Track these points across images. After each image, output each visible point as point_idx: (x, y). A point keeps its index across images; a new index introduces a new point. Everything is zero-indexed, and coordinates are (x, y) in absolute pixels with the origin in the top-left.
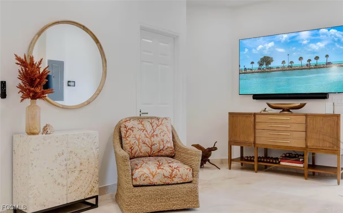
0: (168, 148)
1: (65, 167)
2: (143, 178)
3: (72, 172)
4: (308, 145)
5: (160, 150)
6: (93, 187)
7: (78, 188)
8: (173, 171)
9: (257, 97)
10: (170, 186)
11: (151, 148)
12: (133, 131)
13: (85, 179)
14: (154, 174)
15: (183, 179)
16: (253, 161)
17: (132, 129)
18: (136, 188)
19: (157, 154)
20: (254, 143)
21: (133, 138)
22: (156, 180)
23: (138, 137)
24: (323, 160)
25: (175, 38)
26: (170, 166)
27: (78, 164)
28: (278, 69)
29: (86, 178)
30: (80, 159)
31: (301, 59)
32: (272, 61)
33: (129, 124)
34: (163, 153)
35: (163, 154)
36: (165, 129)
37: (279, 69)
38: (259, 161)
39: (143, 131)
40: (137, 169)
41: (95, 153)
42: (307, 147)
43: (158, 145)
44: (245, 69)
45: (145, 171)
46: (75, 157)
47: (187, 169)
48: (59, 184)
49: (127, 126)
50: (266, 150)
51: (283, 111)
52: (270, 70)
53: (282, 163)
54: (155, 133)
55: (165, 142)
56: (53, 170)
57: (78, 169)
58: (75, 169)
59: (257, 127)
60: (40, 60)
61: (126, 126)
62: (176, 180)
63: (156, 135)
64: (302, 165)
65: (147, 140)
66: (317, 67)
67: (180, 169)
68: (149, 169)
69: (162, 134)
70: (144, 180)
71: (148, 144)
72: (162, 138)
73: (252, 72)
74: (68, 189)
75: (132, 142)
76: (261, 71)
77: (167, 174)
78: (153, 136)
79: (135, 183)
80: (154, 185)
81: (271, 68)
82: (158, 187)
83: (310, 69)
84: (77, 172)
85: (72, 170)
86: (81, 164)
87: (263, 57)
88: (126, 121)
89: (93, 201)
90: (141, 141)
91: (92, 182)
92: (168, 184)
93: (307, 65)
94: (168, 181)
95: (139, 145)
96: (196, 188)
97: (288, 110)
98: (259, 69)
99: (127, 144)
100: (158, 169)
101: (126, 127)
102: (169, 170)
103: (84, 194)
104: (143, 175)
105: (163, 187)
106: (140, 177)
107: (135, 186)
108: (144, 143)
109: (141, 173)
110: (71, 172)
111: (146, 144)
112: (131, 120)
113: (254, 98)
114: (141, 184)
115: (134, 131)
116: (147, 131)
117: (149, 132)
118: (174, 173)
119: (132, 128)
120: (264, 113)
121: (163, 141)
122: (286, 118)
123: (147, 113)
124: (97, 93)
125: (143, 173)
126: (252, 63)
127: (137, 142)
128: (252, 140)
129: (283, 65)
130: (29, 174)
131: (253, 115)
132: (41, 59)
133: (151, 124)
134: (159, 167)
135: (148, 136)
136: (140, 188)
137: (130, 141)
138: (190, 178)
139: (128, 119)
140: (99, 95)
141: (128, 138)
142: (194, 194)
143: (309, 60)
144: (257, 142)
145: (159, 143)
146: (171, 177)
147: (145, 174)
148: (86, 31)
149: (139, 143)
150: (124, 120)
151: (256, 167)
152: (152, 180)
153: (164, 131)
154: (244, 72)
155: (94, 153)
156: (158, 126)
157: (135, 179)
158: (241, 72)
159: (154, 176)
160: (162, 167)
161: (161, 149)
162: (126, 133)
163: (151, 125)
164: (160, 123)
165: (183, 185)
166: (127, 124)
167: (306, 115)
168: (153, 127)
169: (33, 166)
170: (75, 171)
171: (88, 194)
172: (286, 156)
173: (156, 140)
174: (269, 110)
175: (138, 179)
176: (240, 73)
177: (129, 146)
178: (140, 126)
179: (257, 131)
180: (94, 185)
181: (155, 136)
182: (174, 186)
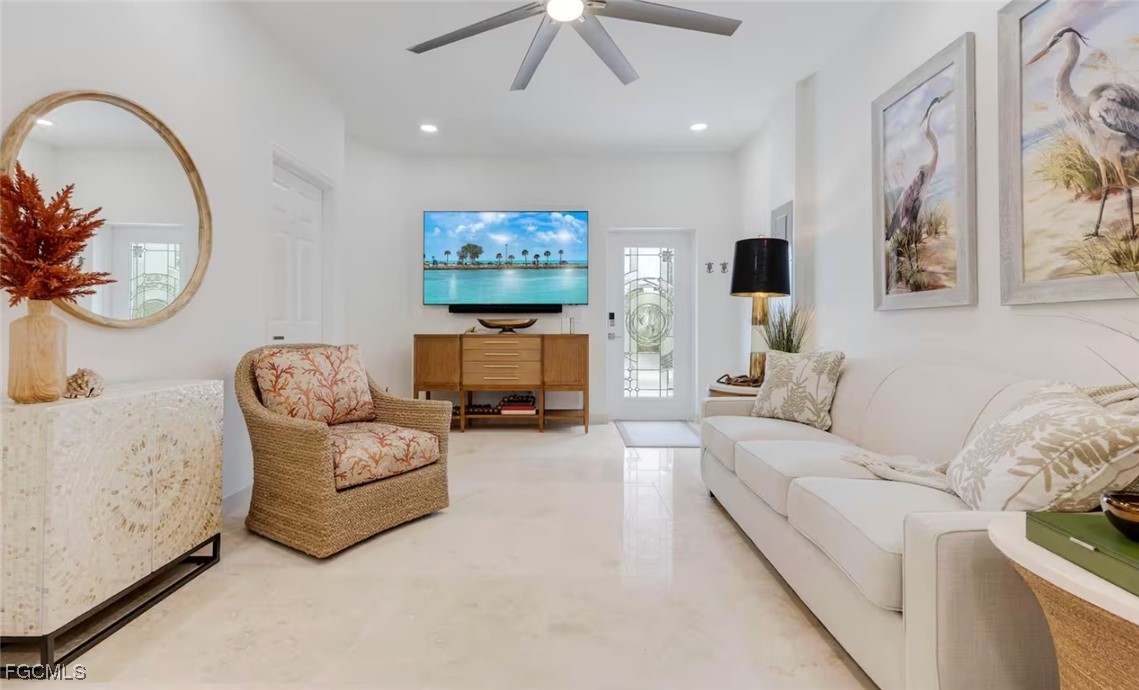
0: (365, 403)
1: (148, 480)
2: (357, 469)
3: (166, 487)
4: (546, 379)
5: (351, 411)
6: (212, 515)
7: (179, 526)
8: (408, 446)
9: (455, 309)
10: (404, 477)
11: (333, 408)
12: (292, 375)
13: (195, 501)
14: (377, 458)
15: (425, 458)
16: (459, 415)
17: (288, 371)
18: (342, 494)
19: (343, 419)
20: (461, 384)
21: (295, 391)
22: (380, 470)
23: (304, 386)
24: (558, 401)
25: (324, 189)
26: (401, 438)
27: (180, 467)
28: (490, 266)
29: (196, 496)
30: (184, 452)
31: (525, 252)
32: (481, 252)
33: (283, 361)
34: (357, 415)
35: (355, 417)
36: (355, 367)
37: (493, 266)
38: (467, 413)
39: (314, 374)
40: (341, 453)
41: (216, 433)
42: (543, 383)
43: (346, 399)
44: (435, 262)
45: (360, 454)
46: (173, 448)
47: (430, 439)
48: (132, 528)
49: (276, 365)
50: (470, 394)
51: (504, 330)
52: (478, 267)
53: (504, 412)
54: (338, 377)
55: (359, 393)
56: (117, 492)
57: (179, 478)
58: (172, 480)
59: (464, 359)
60: (65, 189)
61: (273, 365)
62: (415, 463)
63: (342, 380)
64: (534, 412)
65: (324, 392)
66: (547, 266)
67: (421, 441)
68: (366, 450)
69: (352, 378)
70: (359, 474)
71: (326, 400)
72: (353, 385)
73: (447, 267)
74: (155, 534)
75: (293, 399)
76: (461, 267)
77: (400, 455)
78: (336, 383)
79: (342, 483)
80: (377, 480)
81: (479, 263)
82: (383, 483)
83: (538, 268)
84: (176, 486)
85: (164, 483)
86: (186, 464)
87: (465, 244)
88: (272, 355)
89: (208, 551)
90: (311, 395)
91: (209, 503)
92: (402, 474)
93: (534, 263)
94: (403, 467)
95: (308, 404)
96: (444, 471)
97: (511, 330)
98: (460, 263)
99: (280, 404)
100: (383, 446)
101: (273, 367)
102: (402, 445)
103: (190, 539)
104: (357, 463)
105: (393, 480)
106: (353, 468)
107: (339, 491)
108: (319, 399)
109: (352, 461)
110: (163, 488)
111: (323, 400)
112: (284, 351)
113: (451, 311)
114: (353, 483)
115: (294, 375)
116: (322, 374)
117: (326, 374)
118: (411, 449)
119: (289, 368)
120: (472, 335)
121: (355, 392)
122: (508, 341)
123: (282, 338)
124: (189, 289)
125: (356, 459)
126: (447, 253)
127: (303, 397)
128: (457, 380)
129: (497, 260)
130: (46, 520)
131: (458, 339)
132: (70, 185)
133: (328, 358)
134: (382, 440)
135: (324, 383)
136: (351, 492)
137: (288, 398)
138: (436, 455)
139: (276, 350)
140: (197, 295)
141: (281, 391)
142: (441, 482)
143: (537, 256)
144: (464, 383)
145: (349, 397)
146: (407, 458)
147: (361, 460)
148: (164, 137)
149: (308, 399)
150: (266, 352)
151: (463, 424)
152: (374, 471)
153: (354, 371)
154: (434, 266)
155: (213, 431)
156: (342, 362)
157: (342, 476)
158: (426, 267)
159: (377, 462)
160: (388, 442)
161: (352, 407)
162: (276, 382)
163: (328, 361)
164: (344, 355)
165: (426, 469)
166: (276, 360)
167: (543, 337)
168: (332, 364)
169: (63, 490)
170: (172, 483)
171: (201, 534)
172: (509, 401)
173: (341, 390)
174: (481, 329)
175: (349, 474)
176: (425, 269)
177: (286, 408)
178: (307, 365)
179: (464, 363)
180: (212, 511)
181: (340, 383)
182: (410, 474)
